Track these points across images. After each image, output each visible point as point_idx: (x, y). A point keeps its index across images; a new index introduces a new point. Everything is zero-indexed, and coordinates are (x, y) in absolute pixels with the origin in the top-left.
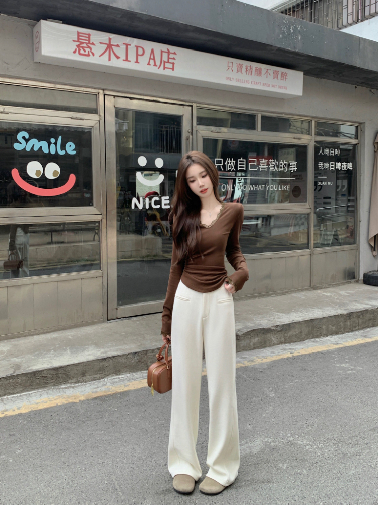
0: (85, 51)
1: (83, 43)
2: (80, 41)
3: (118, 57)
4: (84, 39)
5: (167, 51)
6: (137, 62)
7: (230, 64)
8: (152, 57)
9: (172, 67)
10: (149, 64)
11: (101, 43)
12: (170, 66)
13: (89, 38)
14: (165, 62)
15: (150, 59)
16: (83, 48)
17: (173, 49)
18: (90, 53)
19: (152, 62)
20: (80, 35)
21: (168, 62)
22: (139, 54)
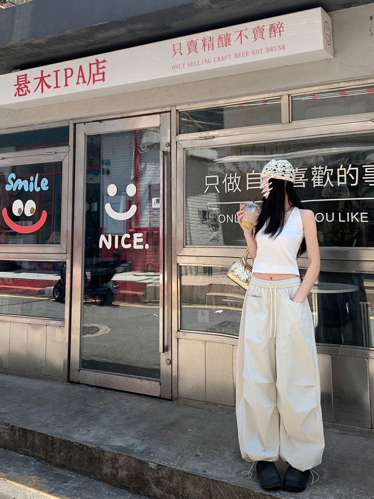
0: (23, 91)
1: (21, 85)
2: (19, 83)
3: (49, 87)
4: (22, 81)
5: (96, 62)
6: (67, 85)
7: (177, 47)
8: (81, 75)
9: (102, 78)
10: (78, 83)
11: (35, 79)
12: (101, 77)
13: (26, 78)
14: (94, 75)
15: (79, 77)
16: (21, 89)
17: (100, 57)
18: (27, 92)
19: (81, 80)
20: (19, 78)
21: (98, 73)
22: (68, 76)
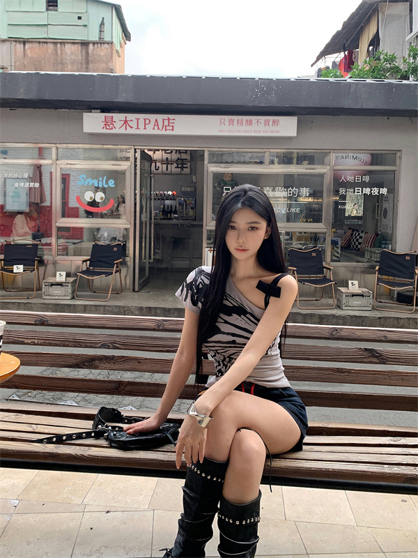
0: (109, 127)
1: (108, 122)
3: (132, 128)
6: (145, 129)
7: (222, 121)
9: (171, 129)
10: (154, 129)
13: (112, 118)
17: (171, 116)
18: (113, 128)
19: (156, 127)
21: (169, 126)
22: (146, 123)
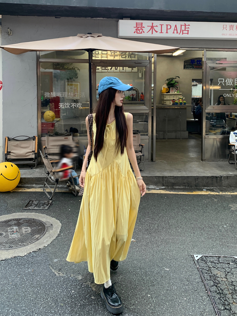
0: (140, 31)
2: (137, 27)
3: (157, 32)
4: (139, 26)
5: (184, 25)
6: (167, 33)
7: (225, 26)
8: (175, 29)
9: (187, 33)
11: (148, 26)
14: (183, 30)
20: (137, 24)
22: (168, 28)
